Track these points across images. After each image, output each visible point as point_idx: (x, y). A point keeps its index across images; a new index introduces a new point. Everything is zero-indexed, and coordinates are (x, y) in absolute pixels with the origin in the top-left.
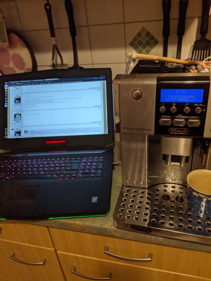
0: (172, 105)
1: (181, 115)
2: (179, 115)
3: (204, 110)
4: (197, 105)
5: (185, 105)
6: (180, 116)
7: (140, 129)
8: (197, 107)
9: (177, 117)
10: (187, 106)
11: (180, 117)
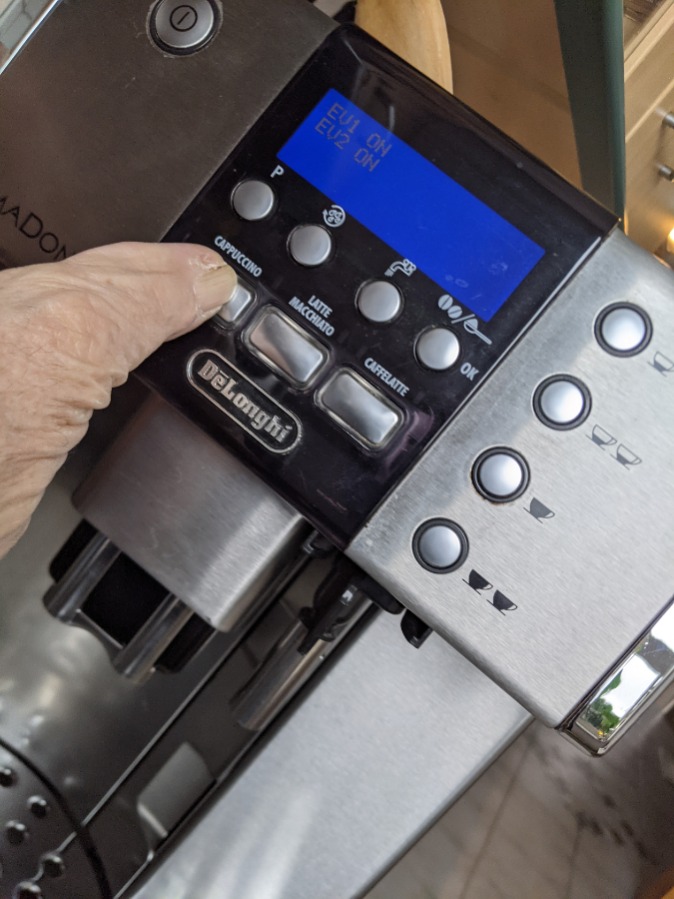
1: (327, 311)
2: (317, 303)
3: (469, 370)
7: (40, 235)
8: (443, 320)
9: (295, 302)
10: (398, 280)
11: (315, 319)
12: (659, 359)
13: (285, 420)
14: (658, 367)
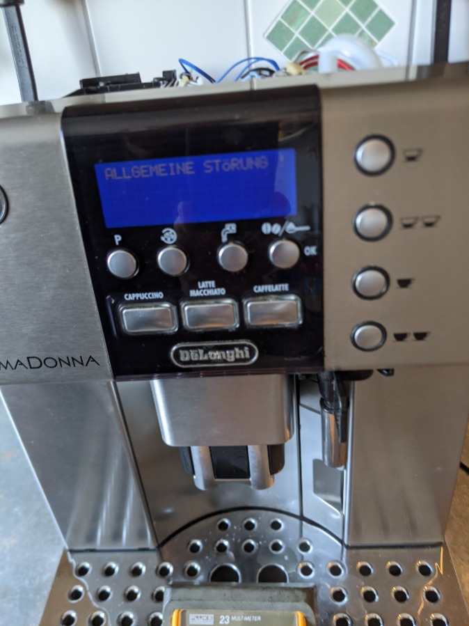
4: (276, 229)
8: (274, 237)
10: (232, 238)
13: (241, 347)
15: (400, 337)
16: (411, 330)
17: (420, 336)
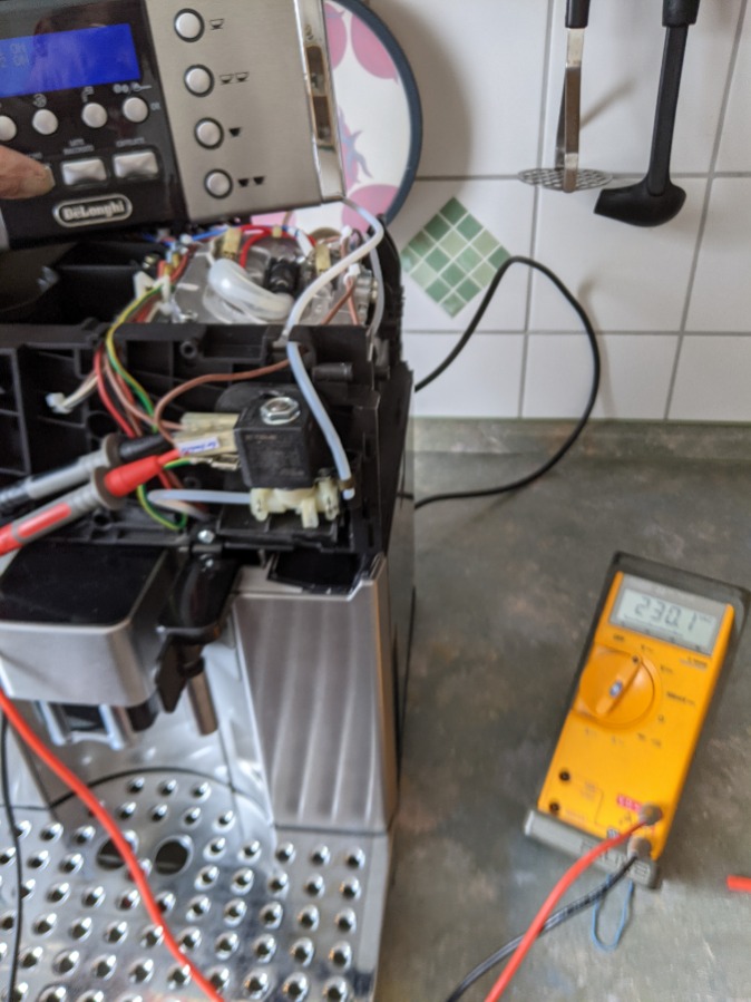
0: (35, 103)
1: (81, 141)
2: (74, 143)
3: (156, 106)
4: (125, 88)
5: (81, 99)
6: (79, 146)
8: (123, 96)
9: (67, 152)
10: (92, 99)
11: (81, 150)
12: (214, 23)
13: (116, 201)
14: (216, 27)
15: (243, 183)
16: (251, 175)
17: (259, 180)
